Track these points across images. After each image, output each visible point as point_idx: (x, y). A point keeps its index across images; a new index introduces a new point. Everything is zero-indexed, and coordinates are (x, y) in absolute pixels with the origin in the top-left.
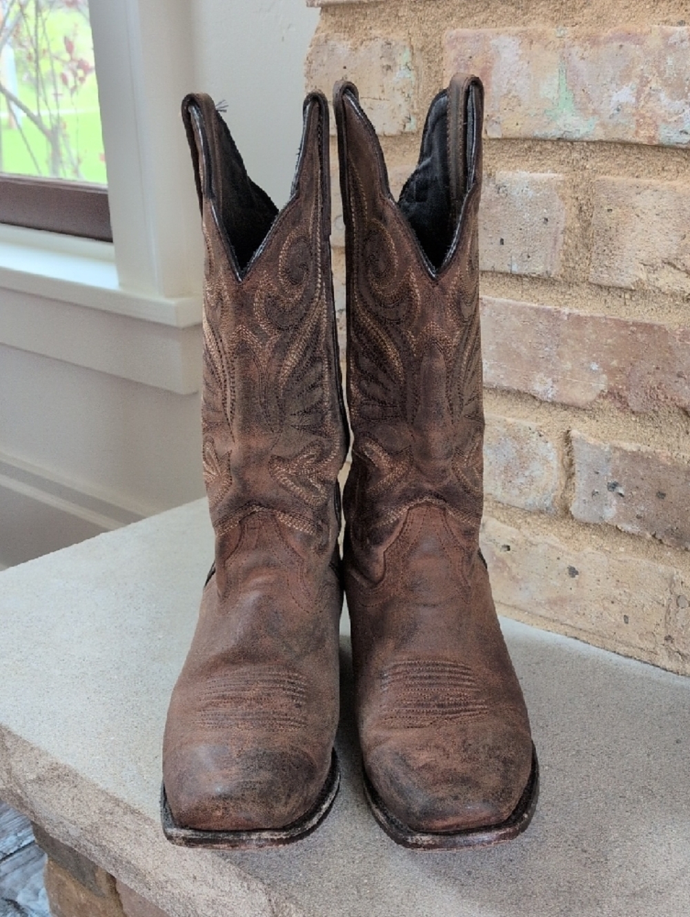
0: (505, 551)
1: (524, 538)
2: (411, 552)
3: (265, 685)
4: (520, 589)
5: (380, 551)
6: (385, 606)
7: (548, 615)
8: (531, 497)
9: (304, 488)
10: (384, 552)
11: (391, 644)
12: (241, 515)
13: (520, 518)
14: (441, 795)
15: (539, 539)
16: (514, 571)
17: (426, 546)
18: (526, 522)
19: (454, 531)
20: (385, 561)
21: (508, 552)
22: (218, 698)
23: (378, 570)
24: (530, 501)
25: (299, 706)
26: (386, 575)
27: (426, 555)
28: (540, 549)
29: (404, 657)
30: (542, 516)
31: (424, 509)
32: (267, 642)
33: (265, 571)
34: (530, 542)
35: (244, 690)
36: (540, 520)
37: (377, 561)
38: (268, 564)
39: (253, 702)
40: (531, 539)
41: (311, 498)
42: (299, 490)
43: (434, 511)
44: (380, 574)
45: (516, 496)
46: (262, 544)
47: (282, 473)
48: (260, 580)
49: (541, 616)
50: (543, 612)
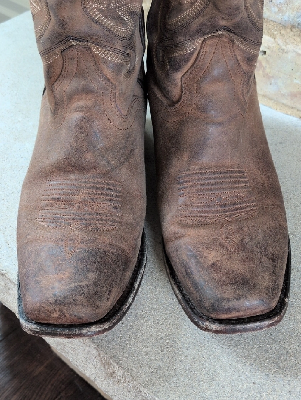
0: (262, 55)
1: (278, 46)
2: (204, 77)
3: (90, 191)
4: (271, 84)
5: (178, 76)
6: (181, 123)
7: (289, 104)
8: (287, 14)
9: (114, 21)
10: (181, 78)
11: (186, 156)
12: (62, 48)
13: (276, 30)
14: (226, 295)
15: (290, 47)
16: (268, 70)
17: (216, 72)
18: (280, 33)
19: (239, 58)
20: (182, 85)
21: (265, 56)
22: (55, 199)
23: (175, 92)
24: (286, 18)
25: (116, 208)
26: (183, 98)
27: (215, 80)
28: (290, 56)
29: (196, 167)
30: (294, 30)
31: (216, 40)
32: (89, 157)
33: (84, 96)
34: (283, 50)
35: (73, 194)
36: (292, 33)
37: (176, 85)
38: (87, 91)
39: (81, 205)
40: (284, 47)
41: (120, 30)
42: (110, 23)
43: (224, 41)
44: (177, 96)
45: (275, 12)
46: (80, 73)
47: (95, 8)
48: (81, 103)
49: (283, 104)
50: (285, 101)
